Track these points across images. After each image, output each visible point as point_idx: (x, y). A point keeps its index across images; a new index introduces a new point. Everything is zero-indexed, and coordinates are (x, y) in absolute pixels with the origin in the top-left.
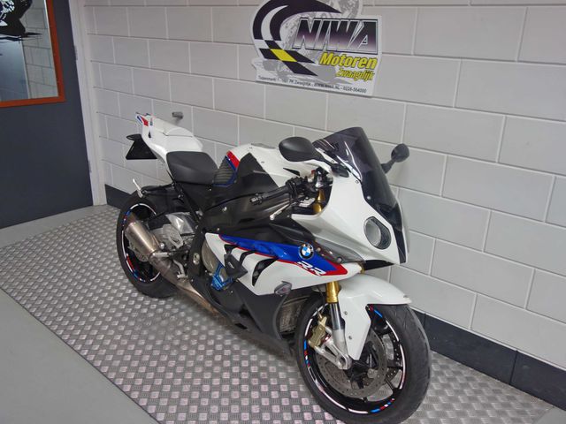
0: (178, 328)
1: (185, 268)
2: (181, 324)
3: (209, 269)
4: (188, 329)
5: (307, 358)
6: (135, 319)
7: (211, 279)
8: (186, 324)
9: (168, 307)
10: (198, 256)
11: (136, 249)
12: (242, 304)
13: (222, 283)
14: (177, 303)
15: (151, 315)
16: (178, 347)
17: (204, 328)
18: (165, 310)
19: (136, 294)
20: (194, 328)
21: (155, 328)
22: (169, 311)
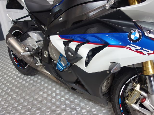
0: (41, 90)
1: (40, 60)
2: (42, 88)
3: (54, 59)
4: (46, 90)
5: (121, 109)
6: (19, 87)
7: (56, 65)
8: (45, 88)
9: (36, 79)
10: (47, 52)
11: (16, 53)
12: (76, 78)
13: (63, 67)
14: (40, 77)
15: (27, 84)
16: (41, 102)
17: (54, 89)
18: (34, 81)
19: (20, 75)
20: (49, 90)
21: (29, 92)
22: (36, 81)
